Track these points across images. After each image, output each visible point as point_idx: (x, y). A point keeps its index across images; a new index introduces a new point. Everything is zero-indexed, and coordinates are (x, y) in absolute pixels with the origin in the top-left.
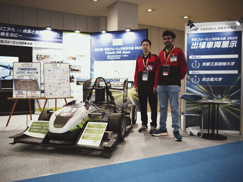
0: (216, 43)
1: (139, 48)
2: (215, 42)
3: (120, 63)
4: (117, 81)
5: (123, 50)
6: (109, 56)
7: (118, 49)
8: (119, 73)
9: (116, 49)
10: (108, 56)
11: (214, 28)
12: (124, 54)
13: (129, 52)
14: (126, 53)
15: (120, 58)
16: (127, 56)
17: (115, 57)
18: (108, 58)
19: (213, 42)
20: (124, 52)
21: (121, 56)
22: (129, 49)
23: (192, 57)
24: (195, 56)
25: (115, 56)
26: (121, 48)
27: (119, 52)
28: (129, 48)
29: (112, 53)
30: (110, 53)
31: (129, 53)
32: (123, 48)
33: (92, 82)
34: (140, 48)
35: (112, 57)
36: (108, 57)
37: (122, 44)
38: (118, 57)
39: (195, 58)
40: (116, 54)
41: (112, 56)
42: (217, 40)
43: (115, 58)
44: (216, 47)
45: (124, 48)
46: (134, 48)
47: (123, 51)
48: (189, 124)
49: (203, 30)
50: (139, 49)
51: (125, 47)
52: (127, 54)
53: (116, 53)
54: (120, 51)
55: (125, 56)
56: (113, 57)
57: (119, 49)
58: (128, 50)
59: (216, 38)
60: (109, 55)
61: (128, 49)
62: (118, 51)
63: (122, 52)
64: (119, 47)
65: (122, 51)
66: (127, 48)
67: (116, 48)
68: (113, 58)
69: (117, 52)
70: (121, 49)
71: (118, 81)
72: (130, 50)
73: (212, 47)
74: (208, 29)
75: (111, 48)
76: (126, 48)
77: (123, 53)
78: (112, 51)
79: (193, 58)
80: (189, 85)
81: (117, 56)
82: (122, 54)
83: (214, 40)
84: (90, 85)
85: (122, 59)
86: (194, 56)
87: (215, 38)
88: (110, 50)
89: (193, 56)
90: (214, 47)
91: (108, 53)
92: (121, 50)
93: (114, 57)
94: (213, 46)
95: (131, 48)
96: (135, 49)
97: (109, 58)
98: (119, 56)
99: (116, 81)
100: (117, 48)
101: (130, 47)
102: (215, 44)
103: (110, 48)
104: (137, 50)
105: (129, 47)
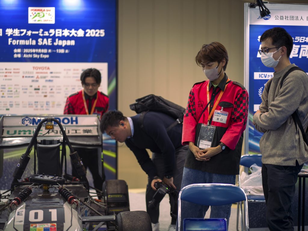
0: (304, 49)
1: (96, 33)
2: (302, 46)
3: (48, 68)
4: (72, 123)
5: (57, 35)
6: (19, 50)
7: (43, 33)
8: (45, 94)
9: (37, 33)
10: (15, 51)
11: (300, 18)
12: (60, 47)
13: (73, 43)
14: (64, 43)
15: (47, 56)
16: (67, 51)
17: (36, 53)
18: (15, 56)
19: (299, 46)
20: (58, 43)
21: (50, 51)
22: (71, 35)
23: (260, 76)
24: (265, 73)
25: (34, 51)
26: (52, 31)
27: (45, 40)
28: (71, 32)
29: (27, 43)
30: (22, 42)
31: (72, 46)
32: (57, 30)
33: (6, 127)
34: (100, 34)
35: (28, 54)
36: (17, 53)
37: (53, 22)
38: (44, 54)
39: (265, 77)
40: (37, 46)
41: (26, 51)
42: (306, 42)
43: (35, 56)
44: (304, 55)
45: (59, 32)
46: (85, 33)
47: (57, 40)
48: (255, 218)
49: (279, 19)
50: (97, 35)
51: (60, 30)
52: (66, 47)
53: (37, 42)
54: (47, 37)
55: (62, 51)
56: (30, 53)
57: (46, 34)
58: (68, 36)
59: (304, 38)
60: (17, 47)
61: (68, 34)
62: (43, 38)
63: (54, 41)
64: (46, 27)
65: (54, 38)
66: (66, 33)
67: (38, 31)
68: (30, 56)
69: (40, 40)
70: (51, 33)
71: (74, 123)
72: (73, 38)
73: (297, 56)
74: (289, 18)
75: (25, 31)
76: (63, 33)
77: (55, 44)
78: (26, 38)
79: (261, 78)
80: (253, 134)
81: (40, 51)
82: (53, 47)
83: (300, 41)
84: (2, 134)
85: (55, 58)
86: (263, 73)
87: (301, 37)
88: (22, 35)
89: (261, 73)
90: (300, 57)
91: (15, 42)
92: (51, 35)
93: (33, 53)
94: (299, 53)
95: (76, 31)
96: (87, 35)
97: (19, 56)
98: (45, 51)
99: (68, 122)
100: (41, 30)
101: (73, 30)
102: (302, 49)
103: (22, 30)
104: (91, 37)
105: (71, 30)
